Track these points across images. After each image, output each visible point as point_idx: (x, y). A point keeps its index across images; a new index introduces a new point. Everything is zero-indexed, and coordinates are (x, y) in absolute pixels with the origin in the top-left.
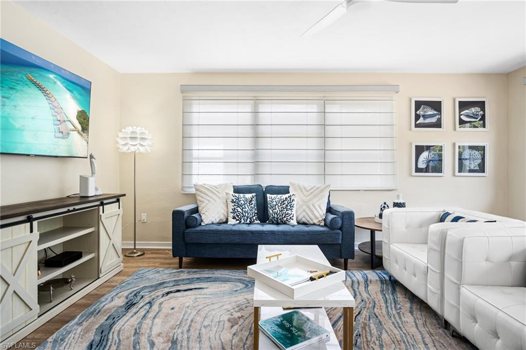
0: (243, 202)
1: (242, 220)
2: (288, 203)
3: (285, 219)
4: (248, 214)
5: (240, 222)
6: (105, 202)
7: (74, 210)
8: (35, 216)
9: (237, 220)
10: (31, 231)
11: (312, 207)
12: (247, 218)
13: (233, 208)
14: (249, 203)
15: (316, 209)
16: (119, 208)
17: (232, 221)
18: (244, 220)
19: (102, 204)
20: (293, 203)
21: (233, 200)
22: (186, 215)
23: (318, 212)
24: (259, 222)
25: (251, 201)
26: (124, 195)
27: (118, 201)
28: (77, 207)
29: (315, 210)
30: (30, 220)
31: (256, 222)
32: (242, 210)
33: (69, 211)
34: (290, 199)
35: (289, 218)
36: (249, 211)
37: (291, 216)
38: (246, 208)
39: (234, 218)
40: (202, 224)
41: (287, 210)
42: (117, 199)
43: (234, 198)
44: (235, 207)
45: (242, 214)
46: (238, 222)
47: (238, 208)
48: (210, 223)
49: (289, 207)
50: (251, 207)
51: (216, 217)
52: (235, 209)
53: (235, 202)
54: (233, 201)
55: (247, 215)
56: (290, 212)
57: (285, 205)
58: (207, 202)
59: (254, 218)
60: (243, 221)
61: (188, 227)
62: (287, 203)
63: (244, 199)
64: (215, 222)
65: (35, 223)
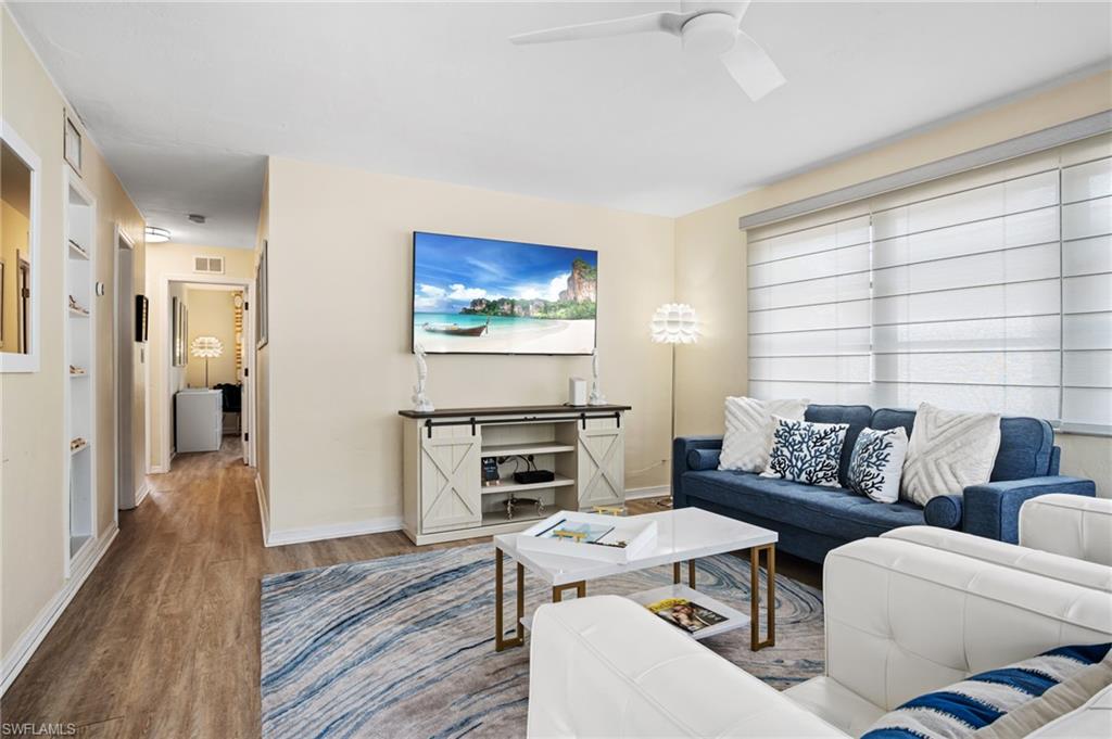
0: (798, 438)
1: (787, 473)
2: (874, 450)
3: (863, 484)
4: (803, 464)
5: (783, 477)
6: (587, 414)
7: (535, 419)
8: (477, 418)
9: (777, 471)
10: (474, 434)
11: (932, 467)
12: (801, 470)
13: (775, 446)
14: (815, 443)
15: (941, 474)
16: (618, 426)
17: (769, 473)
18: (792, 473)
19: (583, 417)
20: (886, 452)
21: (778, 431)
22: (688, 447)
23: (946, 483)
24: (839, 486)
25: (822, 438)
26: (629, 408)
27: (617, 416)
28: (538, 416)
29: (937, 477)
30: (473, 422)
31: (824, 483)
32: (792, 453)
33: (526, 419)
34: (881, 441)
35: (870, 483)
36: (808, 458)
37: (876, 481)
38: (801, 451)
39: (773, 467)
40: (719, 468)
41: (868, 466)
42: (616, 412)
43: (780, 428)
44: (779, 445)
45: (790, 461)
46: (779, 475)
47: (785, 449)
48: (734, 469)
49: (874, 460)
50: (816, 451)
51: (746, 459)
52: (778, 449)
53: (781, 437)
54: (777, 435)
55: (799, 464)
56: (874, 471)
57: (866, 455)
58: (734, 430)
59: (821, 474)
60: (789, 476)
61: (690, 468)
62: (871, 450)
63: (802, 432)
64: (744, 469)
65: (478, 427)
